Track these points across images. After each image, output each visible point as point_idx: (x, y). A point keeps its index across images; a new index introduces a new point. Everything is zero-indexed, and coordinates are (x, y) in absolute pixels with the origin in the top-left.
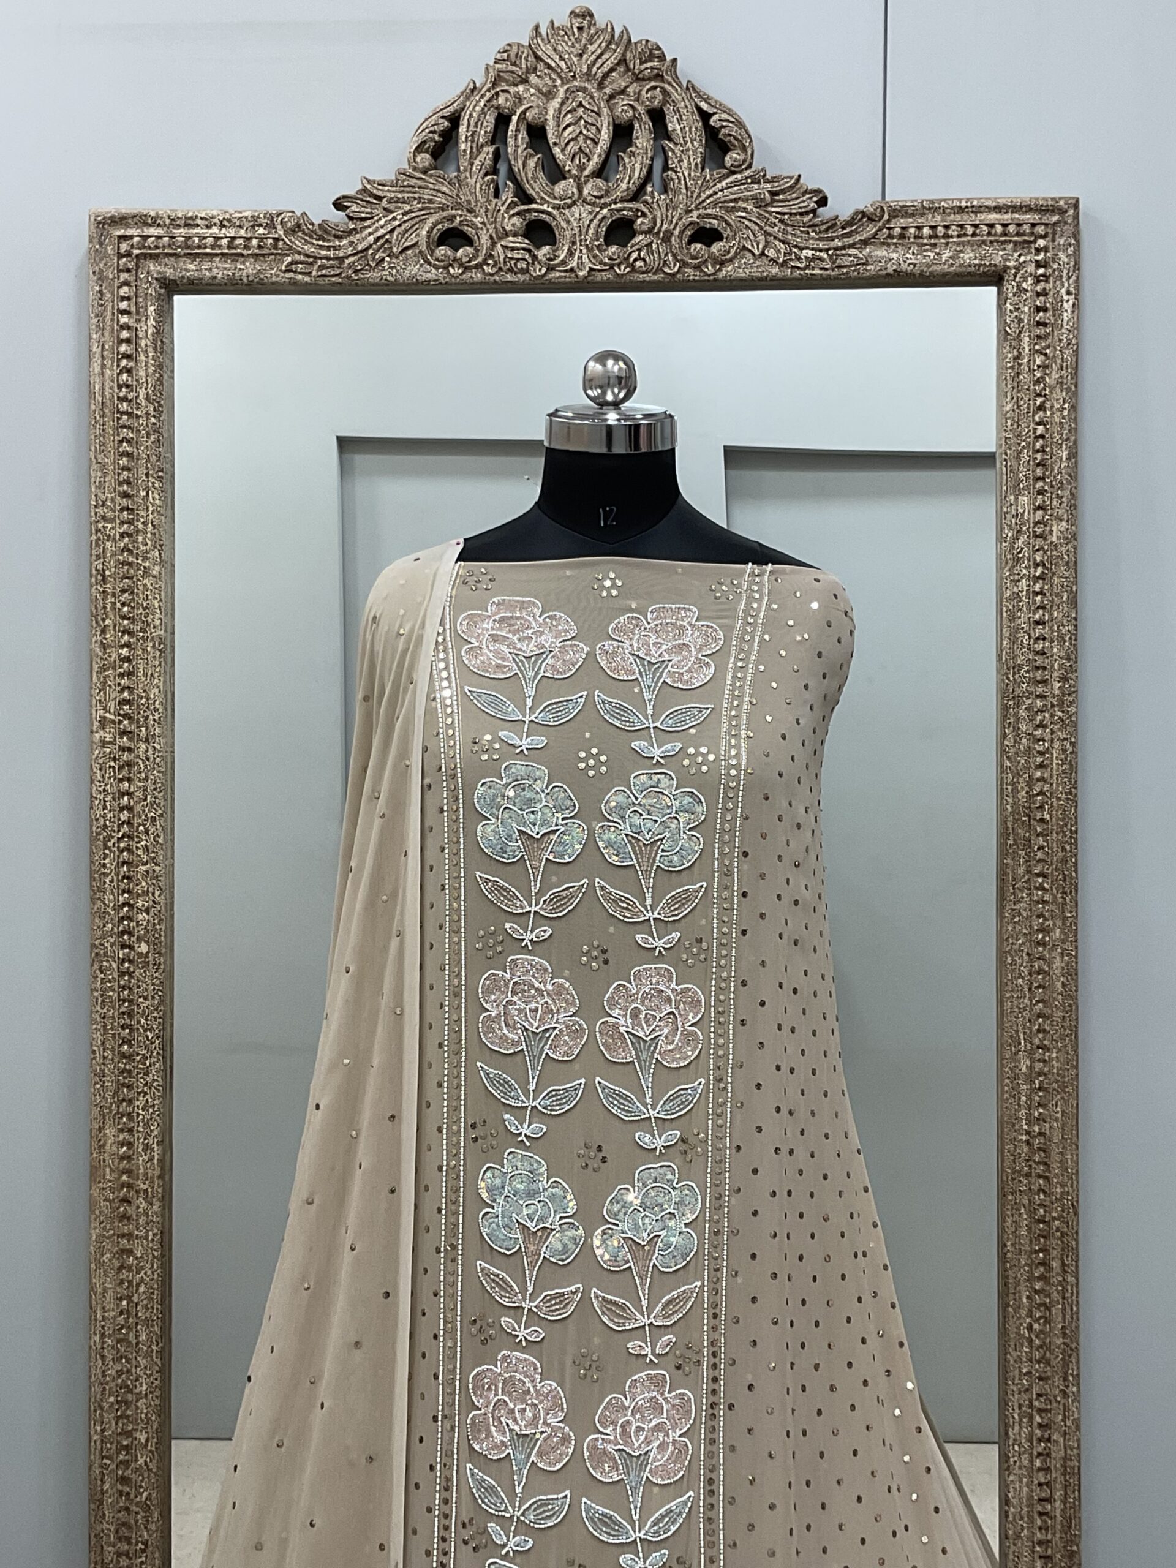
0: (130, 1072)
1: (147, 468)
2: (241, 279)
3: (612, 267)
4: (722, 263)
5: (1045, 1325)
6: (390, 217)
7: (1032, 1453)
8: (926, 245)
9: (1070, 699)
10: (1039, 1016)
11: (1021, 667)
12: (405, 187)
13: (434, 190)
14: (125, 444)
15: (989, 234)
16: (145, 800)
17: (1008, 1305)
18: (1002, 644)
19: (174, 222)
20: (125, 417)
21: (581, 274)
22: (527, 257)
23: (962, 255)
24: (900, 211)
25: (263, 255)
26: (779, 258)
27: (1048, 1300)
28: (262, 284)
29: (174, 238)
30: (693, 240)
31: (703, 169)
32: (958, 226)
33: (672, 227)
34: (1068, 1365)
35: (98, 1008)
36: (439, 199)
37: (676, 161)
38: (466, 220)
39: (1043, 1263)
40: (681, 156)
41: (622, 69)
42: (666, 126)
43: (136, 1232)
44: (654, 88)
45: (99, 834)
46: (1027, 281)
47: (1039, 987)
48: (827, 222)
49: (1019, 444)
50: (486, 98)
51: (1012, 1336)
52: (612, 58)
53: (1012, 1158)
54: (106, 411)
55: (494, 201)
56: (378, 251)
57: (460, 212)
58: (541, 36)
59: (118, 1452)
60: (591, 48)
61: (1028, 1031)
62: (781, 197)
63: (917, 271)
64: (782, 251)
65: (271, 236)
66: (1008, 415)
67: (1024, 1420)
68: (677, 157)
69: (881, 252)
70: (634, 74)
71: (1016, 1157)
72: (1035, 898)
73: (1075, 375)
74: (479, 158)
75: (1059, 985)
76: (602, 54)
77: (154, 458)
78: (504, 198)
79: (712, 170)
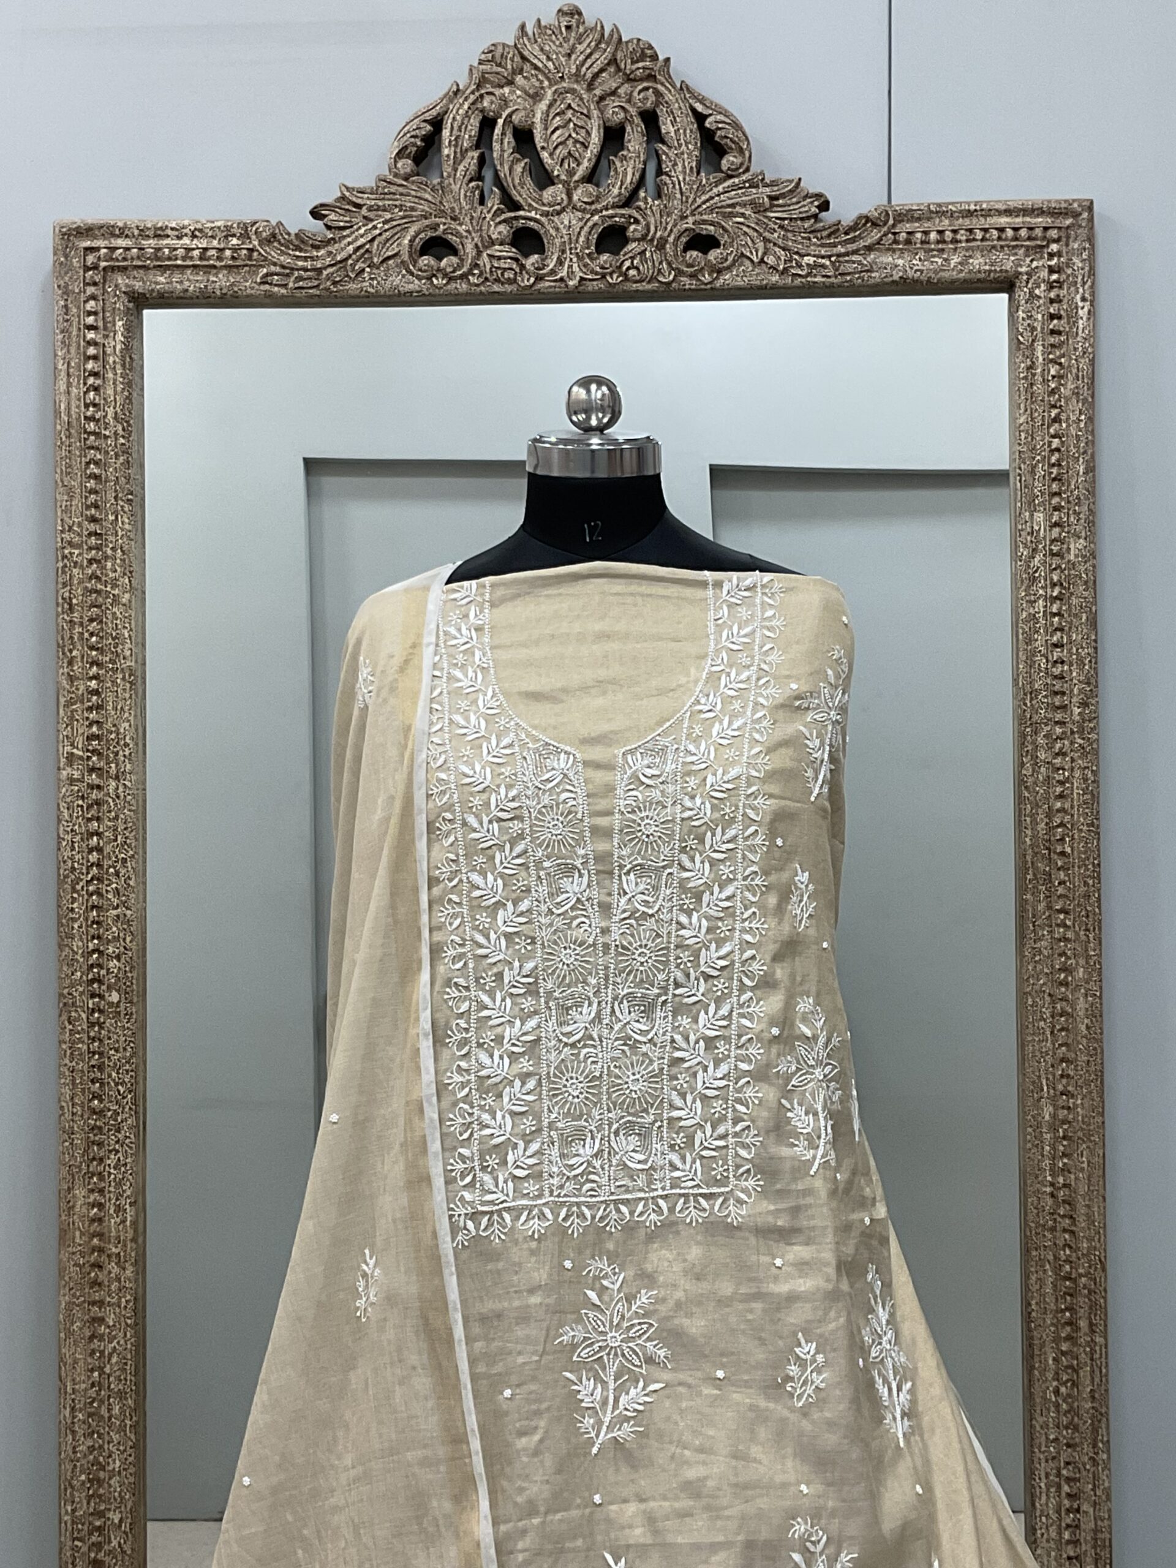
0: (100, 1128)
1: (116, 491)
2: (214, 292)
3: (604, 276)
4: (719, 272)
5: (1072, 1389)
6: (370, 226)
7: (1060, 1526)
8: (933, 250)
9: (1092, 725)
10: (1062, 1060)
11: (1038, 692)
12: (385, 194)
13: (416, 197)
14: (92, 466)
15: (999, 238)
16: (116, 840)
17: (1032, 1368)
18: (1018, 668)
19: (143, 233)
20: (92, 438)
21: (571, 283)
22: (514, 266)
23: (971, 261)
24: (906, 215)
25: (237, 267)
26: (778, 265)
27: (1075, 1362)
28: (237, 297)
29: (141, 249)
30: (688, 247)
31: (698, 173)
32: (966, 230)
33: (666, 234)
34: (1097, 1432)
35: (67, 1061)
36: (422, 207)
37: (670, 164)
38: (450, 228)
39: (1070, 1323)
40: (675, 160)
41: (612, 69)
42: (659, 129)
43: (108, 1299)
44: (646, 89)
45: (66, 877)
46: (1039, 287)
47: (1062, 1029)
48: (830, 228)
49: (1034, 458)
50: (472, 98)
51: (1038, 1400)
52: (602, 58)
53: (1035, 1211)
54: (73, 431)
55: (480, 208)
56: (358, 261)
57: (443, 220)
58: (527, 35)
59: (90, 1534)
60: (580, 48)
61: (1051, 1077)
62: (781, 202)
63: (924, 278)
64: (783, 258)
65: (245, 246)
66: (1022, 428)
67: (1053, 1490)
68: (671, 161)
69: (888, 259)
70: (625, 74)
71: (1039, 1210)
72: (1057, 936)
73: (1092, 385)
74: (463, 164)
75: (1083, 1028)
76: (590, 54)
77: (123, 480)
78: (490, 205)
79: (708, 174)
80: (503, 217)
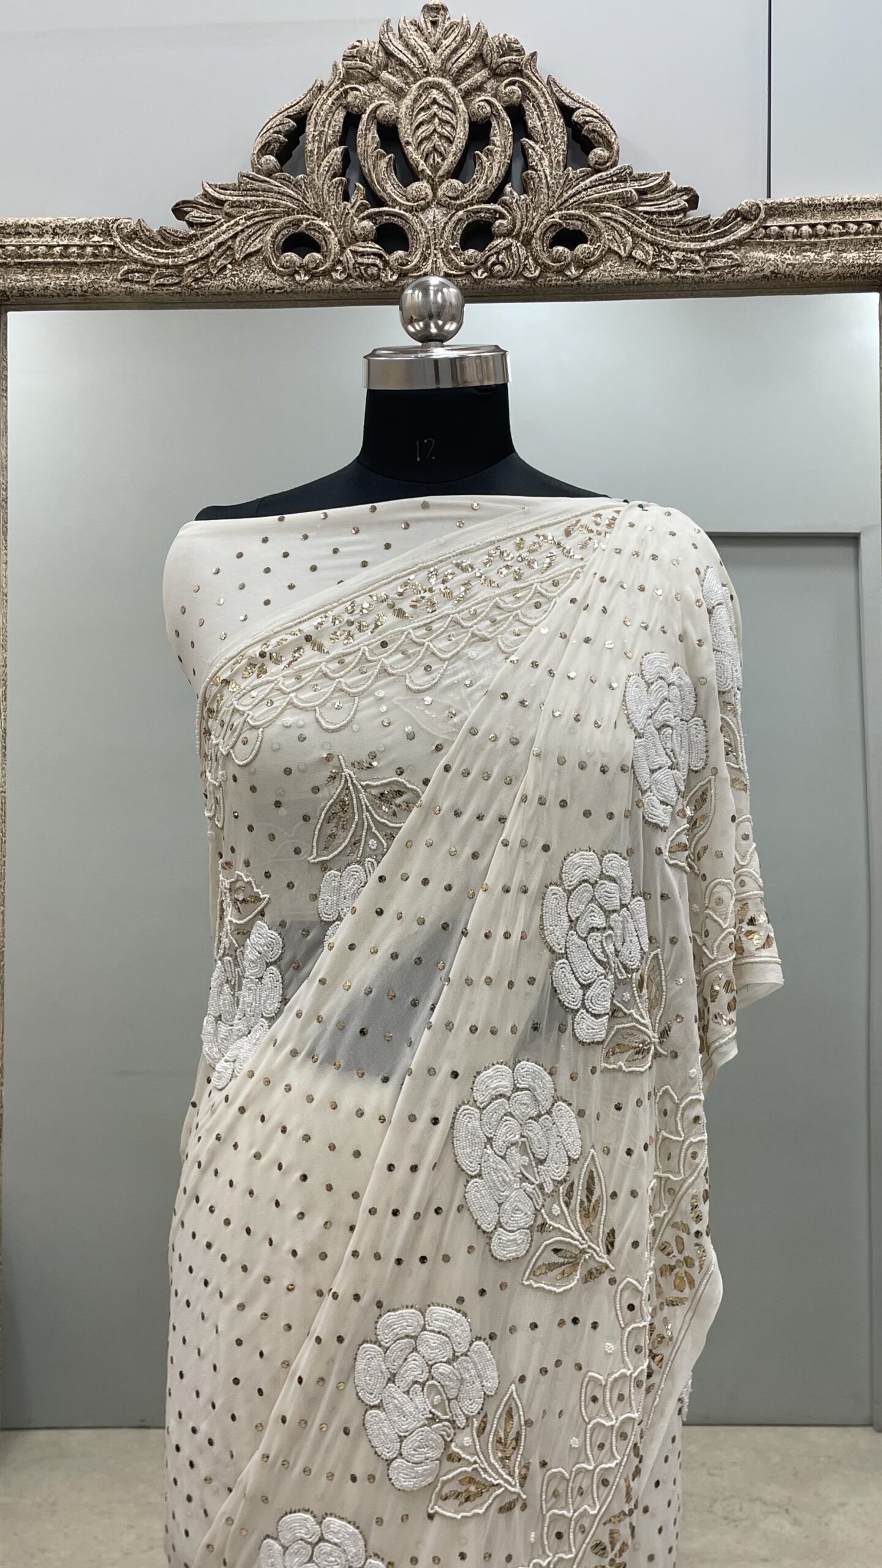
2: (74, 290)
3: (468, 273)
4: (585, 265)
6: (232, 222)
8: (805, 244)
12: (249, 190)
13: (279, 193)
15: (873, 232)
19: (4, 230)
22: (378, 262)
23: (844, 255)
24: (776, 209)
25: (98, 264)
26: (647, 260)
28: (97, 295)
29: (4, 246)
30: (554, 242)
31: (565, 167)
32: (840, 224)
33: (532, 229)
36: (284, 202)
37: (536, 159)
38: (313, 224)
40: (541, 155)
41: (478, 64)
42: (525, 123)
44: (513, 83)
48: (699, 222)
50: (334, 96)
52: (468, 52)
55: (343, 204)
56: (220, 258)
57: (306, 216)
58: (392, 31)
60: (444, 42)
62: (649, 196)
63: (795, 273)
64: (651, 253)
65: (106, 243)
68: (537, 155)
69: (758, 254)
70: (491, 69)
74: (326, 159)
76: (456, 49)
78: (353, 201)
79: (574, 169)
80: (366, 213)
